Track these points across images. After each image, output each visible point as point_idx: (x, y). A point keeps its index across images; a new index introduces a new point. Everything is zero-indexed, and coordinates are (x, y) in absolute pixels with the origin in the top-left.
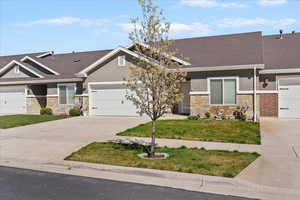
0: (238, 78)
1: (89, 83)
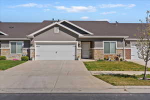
1: (35, 42)
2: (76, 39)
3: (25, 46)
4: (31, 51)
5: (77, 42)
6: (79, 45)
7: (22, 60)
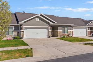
0: (68, 27)
1: (24, 26)
2: (48, 25)
3: (15, 30)
4: (21, 33)
5: (49, 27)
6: (50, 29)
7: (13, 39)
